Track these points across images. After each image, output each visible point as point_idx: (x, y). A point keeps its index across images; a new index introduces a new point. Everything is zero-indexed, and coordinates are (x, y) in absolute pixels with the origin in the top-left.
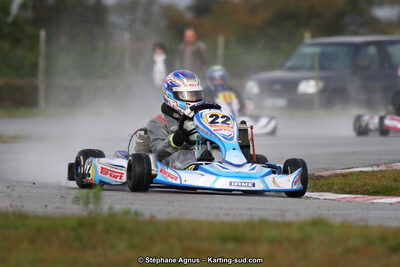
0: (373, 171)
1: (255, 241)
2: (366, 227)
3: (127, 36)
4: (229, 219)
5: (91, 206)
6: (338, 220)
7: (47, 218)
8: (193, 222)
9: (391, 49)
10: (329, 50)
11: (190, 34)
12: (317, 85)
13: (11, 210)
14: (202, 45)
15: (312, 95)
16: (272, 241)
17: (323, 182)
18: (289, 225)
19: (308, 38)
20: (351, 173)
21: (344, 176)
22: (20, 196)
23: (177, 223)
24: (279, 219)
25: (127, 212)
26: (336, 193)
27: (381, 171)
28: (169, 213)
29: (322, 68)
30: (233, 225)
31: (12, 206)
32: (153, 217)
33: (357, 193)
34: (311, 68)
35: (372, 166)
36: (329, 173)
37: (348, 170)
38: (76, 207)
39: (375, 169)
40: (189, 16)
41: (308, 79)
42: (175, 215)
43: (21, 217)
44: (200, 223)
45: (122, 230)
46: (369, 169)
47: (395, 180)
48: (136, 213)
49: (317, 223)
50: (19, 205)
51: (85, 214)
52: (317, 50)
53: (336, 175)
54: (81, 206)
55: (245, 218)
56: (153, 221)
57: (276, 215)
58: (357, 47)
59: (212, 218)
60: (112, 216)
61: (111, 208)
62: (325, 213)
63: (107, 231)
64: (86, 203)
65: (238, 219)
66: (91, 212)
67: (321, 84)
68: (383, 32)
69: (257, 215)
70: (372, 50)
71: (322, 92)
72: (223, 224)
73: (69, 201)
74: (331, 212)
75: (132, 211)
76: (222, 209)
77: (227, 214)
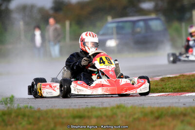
1: (89, 117)
2: (143, 108)
3: (21, 23)
4: (77, 108)
5: (9, 105)
6: (129, 106)
8: (58, 110)
10: (121, 24)
12: (116, 42)
14: (58, 26)
16: (98, 117)
18: (106, 109)
19: (110, 19)
23: (51, 111)
24: (101, 106)
25: (26, 107)
28: (47, 107)
29: (118, 33)
30: (78, 111)
34: (112, 34)
38: (1, 106)
40: (51, 12)
41: (111, 39)
42: (50, 108)
44: (62, 110)
45: (24, 115)
47: (156, 85)
48: (31, 107)
49: (119, 107)
51: (6, 109)
52: (114, 25)
54: (4, 105)
55: (84, 107)
56: (39, 110)
57: (99, 105)
58: (134, 22)
59: (67, 108)
60: (19, 109)
61: (18, 105)
63: (17, 116)
64: (6, 104)
65: (81, 107)
66: (9, 108)
67: (118, 42)
70: (141, 24)
71: (118, 45)
72: (73, 110)
74: (126, 102)
75: (29, 107)
76: (72, 103)
77: (75, 106)
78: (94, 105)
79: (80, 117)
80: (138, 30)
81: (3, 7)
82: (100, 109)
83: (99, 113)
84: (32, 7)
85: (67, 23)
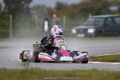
0: (111, 55)
1: (75, 76)
2: (109, 71)
3: (36, 16)
4: (68, 70)
5: (26, 67)
6: (100, 69)
7: (13, 70)
8: (56, 71)
9: (115, 19)
10: (97, 19)
11: (54, 16)
12: (93, 30)
15: (92, 33)
16: (80, 76)
17: (95, 59)
18: (85, 71)
19: (90, 16)
20: (104, 56)
21: (102, 57)
22: (5, 64)
23: (52, 71)
24: (82, 69)
25: (37, 68)
26: (100, 62)
27: (113, 55)
28: (50, 68)
29: (95, 25)
30: (69, 71)
31: (2, 67)
33: (106, 61)
34: (92, 25)
35: (110, 53)
36: (97, 56)
37: (103, 55)
38: (21, 67)
39: (111, 54)
40: (55, 10)
41: (91, 28)
43: (5, 70)
44: (59, 71)
45: (35, 73)
46: (109, 54)
47: (117, 58)
48: (40, 68)
49: (94, 70)
50: (4, 67)
51: (24, 69)
52: (93, 20)
53: (100, 57)
54: (23, 67)
55: (72, 69)
56: (45, 71)
57: (82, 68)
59: (62, 69)
60: (32, 69)
61: (32, 67)
62: (96, 67)
63: (31, 74)
64: (25, 66)
66: (26, 68)
67: (95, 30)
68: (113, 14)
69: (76, 68)
70: (110, 19)
71: (95, 32)
72: (66, 71)
73: (19, 65)
74: (98, 67)
75: (38, 68)
76: (65, 67)
77: (67, 68)
78: (78, 68)
80: (108, 23)
81: (25, 6)
82: (82, 71)
83: (81, 73)
84: (43, 6)
85: (64, 17)
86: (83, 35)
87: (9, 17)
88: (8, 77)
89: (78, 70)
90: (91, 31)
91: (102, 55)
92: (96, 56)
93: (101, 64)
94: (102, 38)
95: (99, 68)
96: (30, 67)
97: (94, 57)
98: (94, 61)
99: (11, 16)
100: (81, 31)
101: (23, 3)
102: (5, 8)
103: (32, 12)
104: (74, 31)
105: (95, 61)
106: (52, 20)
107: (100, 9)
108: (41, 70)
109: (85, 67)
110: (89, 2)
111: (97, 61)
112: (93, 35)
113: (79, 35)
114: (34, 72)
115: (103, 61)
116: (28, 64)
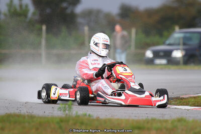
1: (149, 129)
3: (86, 29)
5: (67, 112)
6: (191, 119)
7: (45, 118)
8: (118, 120)
10: (188, 35)
11: (118, 28)
12: (182, 53)
13: (26, 114)
15: (179, 58)
16: (158, 129)
17: (184, 101)
18: (166, 121)
19: (177, 29)
20: (198, 97)
21: (195, 98)
22: (31, 107)
23: (110, 120)
24: (161, 118)
25: (85, 115)
26: (191, 106)
28: (106, 116)
29: (184, 44)
30: (138, 122)
31: (27, 112)
32: (98, 117)
34: (179, 44)
36: (187, 96)
37: (197, 95)
38: (59, 112)
40: (118, 18)
41: (177, 49)
42: (109, 117)
43: (32, 117)
44: (121, 120)
45: (82, 123)
48: (89, 115)
49: (180, 120)
50: (31, 111)
51: (64, 116)
52: (181, 35)
53: (191, 97)
54: (62, 112)
55: (144, 118)
56: (98, 119)
59: (127, 118)
60: (78, 116)
61: (77, 113)
62: (184, 116)
63: (75, 124)
64: (65, 111)
65: (141, 118)
66: (67, 115)
67: (184, 53)
69: (150, 117)
71: (184, 56)
72: (133, 120)
73: (56, 109)
74: (188, 115)
75: (88, 114)
76: (132, 113)
77: (136, 116)
78: (154, 116)
79: (139, 128)
81: (69, 11)
82: (160, 121)
83: (159, 125)
84: (99, 12)
85: (133, 31)
86: (164, 61)
87: (41, 29)
88: (37, 129)
89: (154, 120)
90: (178, 54)
91: (195, 95)
92: (184, 97)
93: (192, 110)
94: (196, 67)
95: (190, 117)
96: (74, 113)
97: (182, 99)
98: (181, 105)
99: (44, 28)
100: (162, 54)
101: (65, 5)
102: (34, 14)
103: (80, 20)
104: (149, 54)
105: (184, 105)
106: (115, 34)
107: (194, 18)
108: (91, 118)
109: (165, 115)
110: (175, 5)
111: (187, 105)
112: (182, 62)
113: (158, 61)
114: (80, 121)
115: (197, 104)
116: (70, 108)
